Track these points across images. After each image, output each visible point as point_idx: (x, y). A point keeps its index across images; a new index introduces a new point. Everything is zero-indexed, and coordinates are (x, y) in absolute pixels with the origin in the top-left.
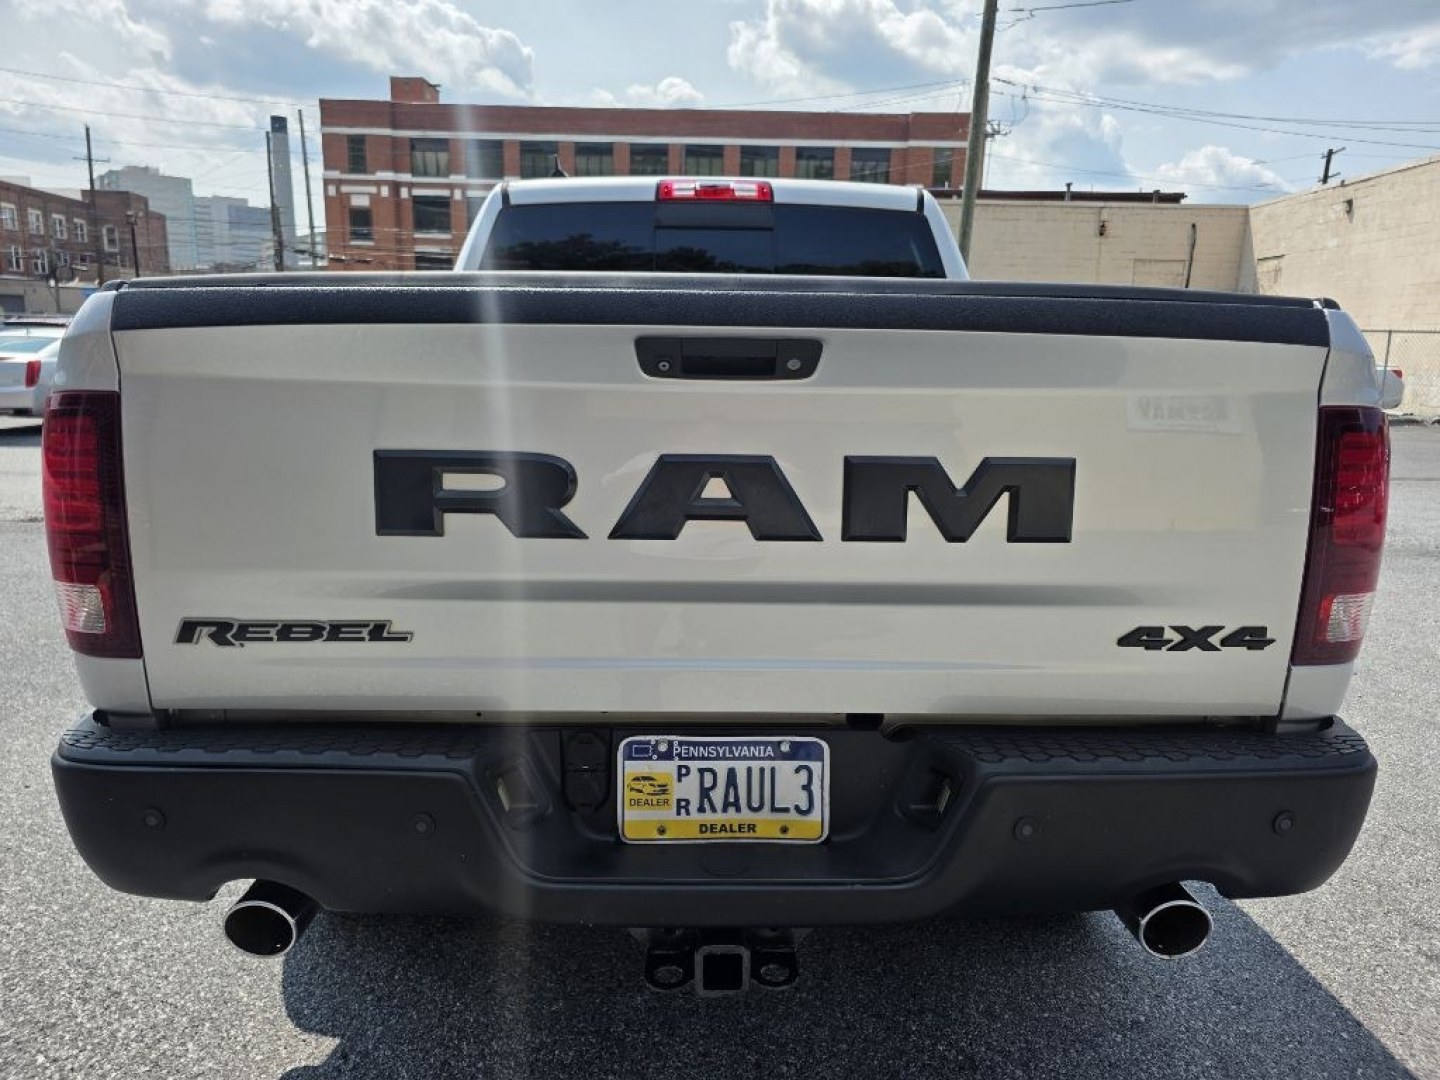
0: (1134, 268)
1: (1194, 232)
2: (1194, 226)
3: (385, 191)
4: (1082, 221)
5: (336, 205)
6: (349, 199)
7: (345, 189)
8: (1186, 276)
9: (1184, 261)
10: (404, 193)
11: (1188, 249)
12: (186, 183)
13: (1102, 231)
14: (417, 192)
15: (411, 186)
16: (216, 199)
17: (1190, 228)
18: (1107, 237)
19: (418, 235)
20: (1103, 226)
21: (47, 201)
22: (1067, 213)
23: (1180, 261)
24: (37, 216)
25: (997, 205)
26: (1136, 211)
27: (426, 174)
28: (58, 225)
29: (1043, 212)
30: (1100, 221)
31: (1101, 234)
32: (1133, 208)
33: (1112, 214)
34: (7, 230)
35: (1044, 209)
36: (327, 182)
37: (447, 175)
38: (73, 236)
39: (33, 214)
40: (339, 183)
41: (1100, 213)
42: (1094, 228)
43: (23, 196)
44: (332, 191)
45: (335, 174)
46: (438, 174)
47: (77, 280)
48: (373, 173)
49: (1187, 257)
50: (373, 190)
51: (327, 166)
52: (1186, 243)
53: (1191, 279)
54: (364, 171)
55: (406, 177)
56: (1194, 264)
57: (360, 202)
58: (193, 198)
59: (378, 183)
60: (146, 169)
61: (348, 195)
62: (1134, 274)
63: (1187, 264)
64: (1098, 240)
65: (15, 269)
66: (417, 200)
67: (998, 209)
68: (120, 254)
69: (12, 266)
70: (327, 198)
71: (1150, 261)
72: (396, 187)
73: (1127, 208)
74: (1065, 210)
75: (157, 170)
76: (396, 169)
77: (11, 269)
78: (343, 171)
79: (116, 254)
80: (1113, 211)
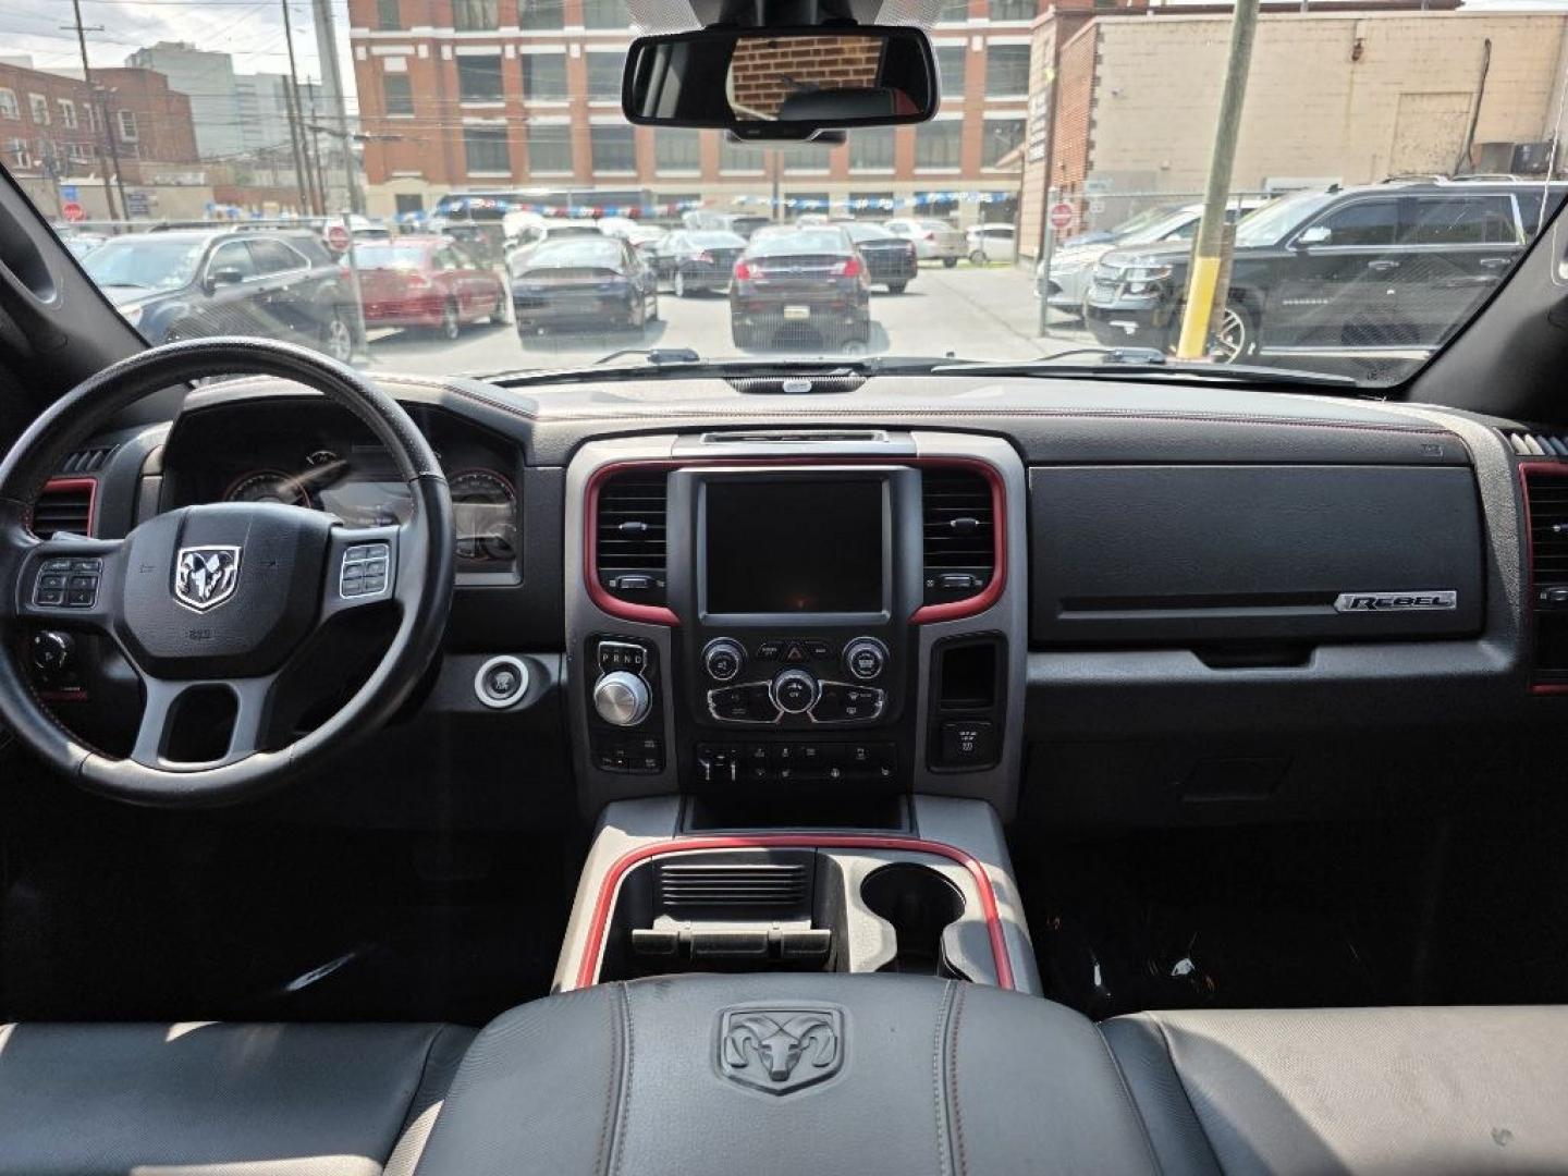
0: (1399, 105)
1: (1488, 52)
2: (1488, 42)
3: (423, 51)
4: (1329, 40)
5: (369, 70)
6: (382, 65)
7: (377, 50)
8: (1471, 116)
9: (1471, 94)
10: (447, 52)
11: (1476, 76)
12: (224, 60)
13: (1357, 53)
14: (463, 51)
15: (455, 43)
16: (260, 76)
17: (1483, 44)
18: (1362, 63)
19: (466, 105)
20: (1359, 47)
21: (50, 83)
22: (1309, 29)
23: (1465, 93)
24: (40, 103)
25: (1210, 22)
26: (1405, 23)
27: (471, 27)
28: (66, 112)
29: (1275, 29)
30: (1355, 40)
31: (1355, 58)
32: (1401, 19)
33: (1373, 29)
34: (7, 120)
35: (1276, 25)
36: (355, 43)
37: (496, 28)
38: (84, 125)
39: (35, 98)
40: (371, 42)
41: (1355, 28)
42: (1345, 49)
43: (20, 78)
44: (361, 52)
45: (363, 32)
46: (486, 28)
47: (92, 176)
48: (408, 29)
49: (1475, 88)
50: (409, 50)
51: (354, 24)
52: (1475, 67)
53: (1479, 121)
54: (398, 28)
55: (448, 33)
56: (1484, 96)
57: (396, 65)
58: (234, 76)
59: (415, 42)
60: (181, 45)
61: (381, 57)
62: (1399, 113)
63: (1475, 97)
64: (1349, 67)
65: (21, 165)
66: (463, 61)
67: (1212, 27)
68: (139, 142)
69: (17, 163)
70: (357, 63)
71: (1422, 94)
72: (436, 45)
73: (1393, 19)
74: (1305, 25)
75: (193, 45)
76: (436, 24)
77: (16, 167)
78: (373, 29)
79: (134, 144)
80: (1373, 24)
